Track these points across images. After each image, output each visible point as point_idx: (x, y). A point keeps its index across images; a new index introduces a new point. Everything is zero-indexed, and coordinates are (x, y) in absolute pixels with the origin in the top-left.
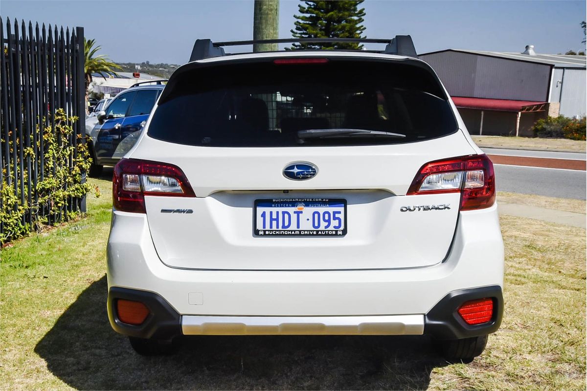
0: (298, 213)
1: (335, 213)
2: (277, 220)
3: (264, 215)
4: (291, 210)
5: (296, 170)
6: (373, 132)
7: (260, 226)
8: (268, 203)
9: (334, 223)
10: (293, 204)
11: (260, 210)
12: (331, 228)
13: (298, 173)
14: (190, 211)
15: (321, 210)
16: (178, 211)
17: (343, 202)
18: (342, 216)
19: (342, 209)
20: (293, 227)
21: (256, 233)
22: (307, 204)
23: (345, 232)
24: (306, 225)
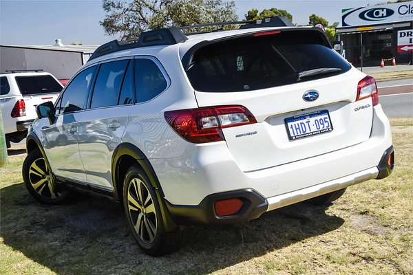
0: (308, 122)
1: (325, 118)
2: (299, 128)
3: (292, 127)
4: (304, 121)
5: (309, 96)
6: (330, 69)
7: (292, 135)
8: (292, 119)
9: (326, 124)
10: (304, 117)
11: (289, 124)
12: (325, 128)
13: (311, 97)
14: (256, 133)
15: (318, 118)
16: (248, 134)
17: (327, 112)
18: (328, 120)
19: (327, 116)
20: (308, 131)
21: (291, 138)
22: (311, 116)
23: (333, 129)
24: (314, 129)
